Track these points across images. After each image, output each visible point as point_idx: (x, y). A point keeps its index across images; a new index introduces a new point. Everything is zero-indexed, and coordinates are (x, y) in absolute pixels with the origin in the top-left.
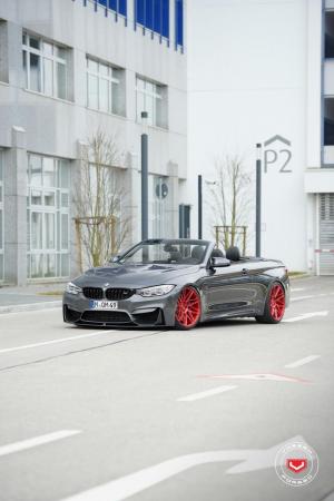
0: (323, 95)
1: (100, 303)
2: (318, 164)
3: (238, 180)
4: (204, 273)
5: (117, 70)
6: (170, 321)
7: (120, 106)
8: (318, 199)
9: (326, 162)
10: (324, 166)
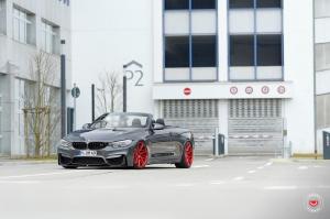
0: (164, 34)
1: (85, 151)
2: (161, 80)
3: (115, 89)
4: (147, 133)
5: (30, 15)
6: (130, 164)
7: (31, 40)
8: (162, 104)
9: (167, 78)
10: (165, 82)
